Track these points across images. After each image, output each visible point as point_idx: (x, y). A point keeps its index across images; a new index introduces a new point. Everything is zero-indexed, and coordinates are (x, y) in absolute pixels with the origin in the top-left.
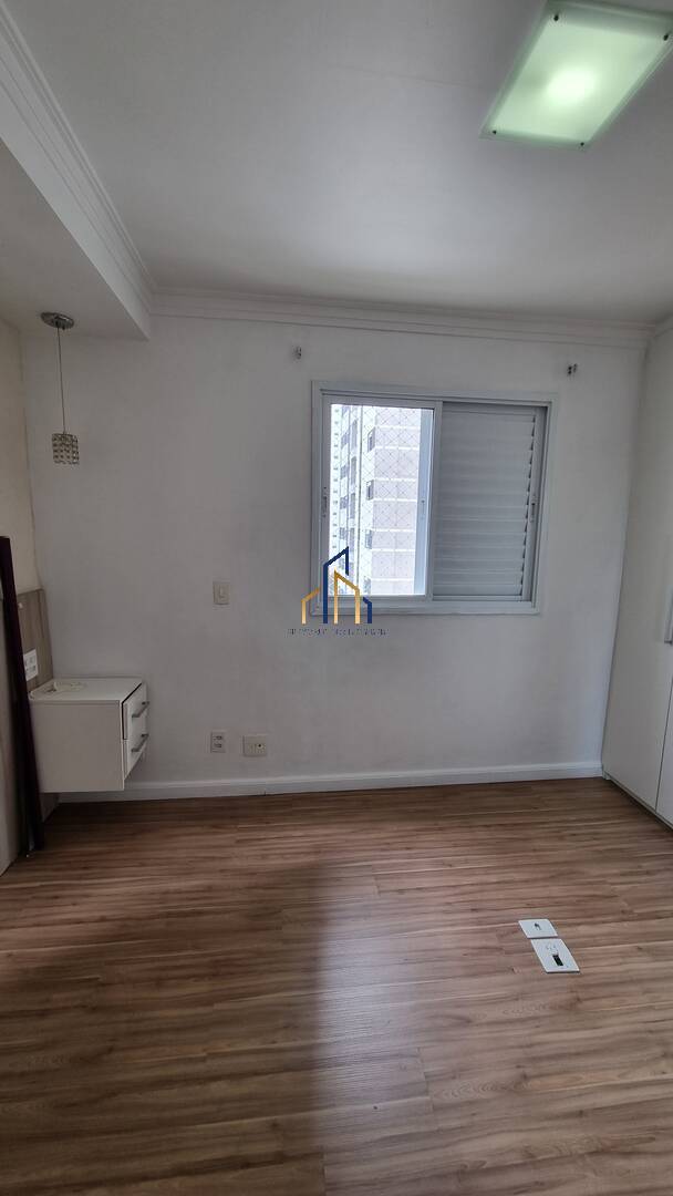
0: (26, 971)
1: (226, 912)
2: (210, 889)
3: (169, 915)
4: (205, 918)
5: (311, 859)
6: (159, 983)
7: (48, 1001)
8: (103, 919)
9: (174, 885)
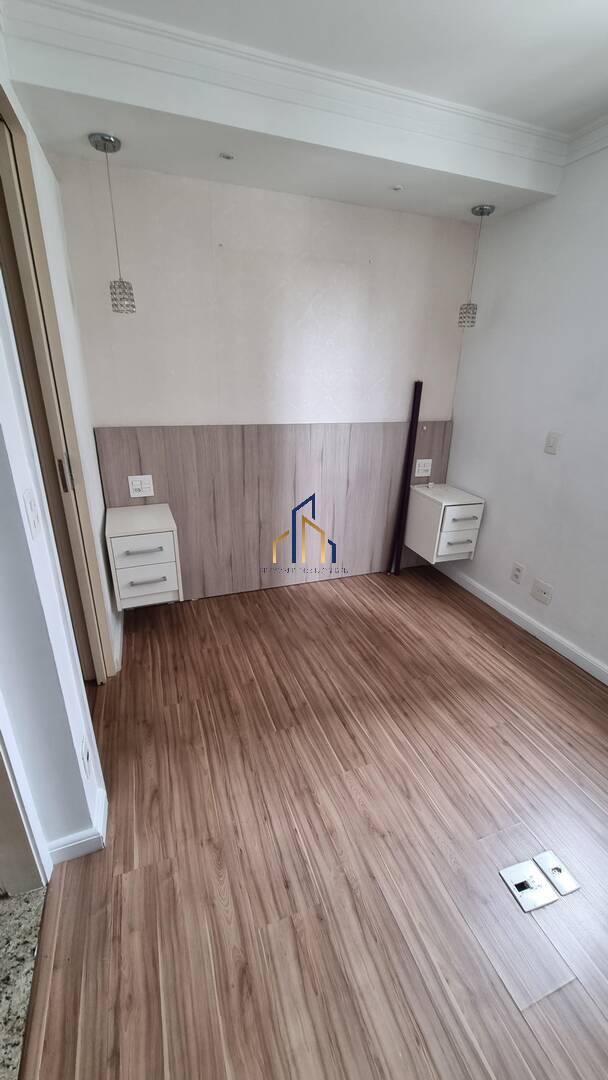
0: (332, 603)
1: (409, 652)
3: (390, 631)
6: (350, 642)
7: (324, 615)
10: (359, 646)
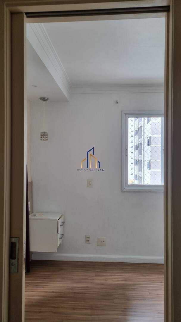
0: (32, 302)
1: (94, 294)
2: (87, 287)
3: (74, 293)
4: (87, 295)
5: (123, 282)
6: (74, 309)
8: (53, 292)
9: (75, 285)
10: (79, 307)
